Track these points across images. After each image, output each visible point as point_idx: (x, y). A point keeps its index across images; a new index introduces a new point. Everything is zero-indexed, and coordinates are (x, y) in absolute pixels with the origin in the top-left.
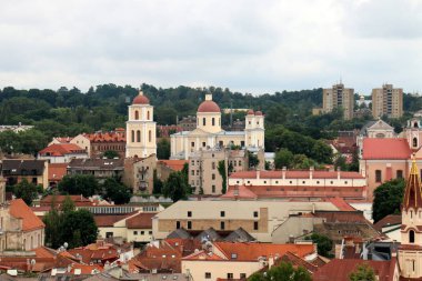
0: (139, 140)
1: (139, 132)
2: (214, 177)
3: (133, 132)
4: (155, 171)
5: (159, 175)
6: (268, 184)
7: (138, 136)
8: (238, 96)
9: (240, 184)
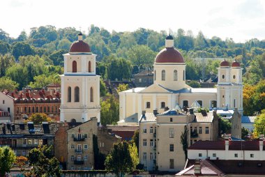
0: (77, 100)
1: (77, 89)
2: (172, 148)
3: (70, 89)
4: (95, 138)
5: (101, 145)
6: (240, 158)
7: (75, 94)
8: (215, 42)
9: (204, 157)
